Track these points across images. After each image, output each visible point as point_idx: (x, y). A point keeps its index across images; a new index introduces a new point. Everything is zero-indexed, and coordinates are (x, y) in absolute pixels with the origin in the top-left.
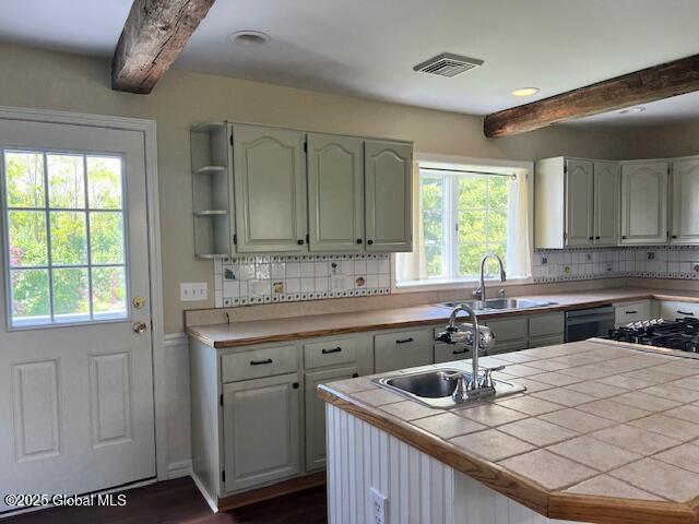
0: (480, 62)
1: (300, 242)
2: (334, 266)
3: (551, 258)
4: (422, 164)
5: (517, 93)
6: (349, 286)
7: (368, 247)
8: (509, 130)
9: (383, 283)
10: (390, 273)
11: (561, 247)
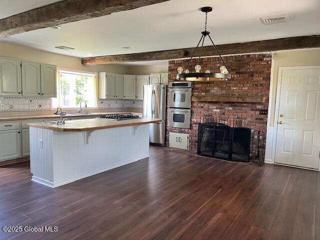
0: (74, 49)
1: (19, 93)
2: (31, 101)
3: (104, 102)
4: (61, 71)
5: (88, 55)
6: (36, 107)
7: (42, 96)
8: (88, 64)
9: (48, 107)
10: (50, 104)
11: (105, 98)
